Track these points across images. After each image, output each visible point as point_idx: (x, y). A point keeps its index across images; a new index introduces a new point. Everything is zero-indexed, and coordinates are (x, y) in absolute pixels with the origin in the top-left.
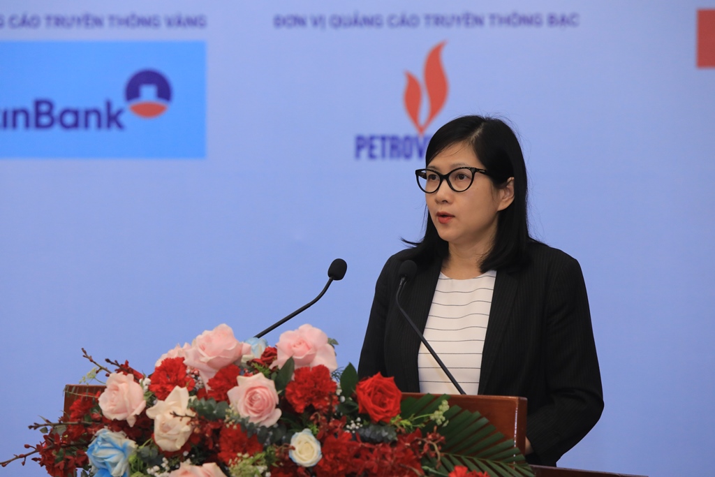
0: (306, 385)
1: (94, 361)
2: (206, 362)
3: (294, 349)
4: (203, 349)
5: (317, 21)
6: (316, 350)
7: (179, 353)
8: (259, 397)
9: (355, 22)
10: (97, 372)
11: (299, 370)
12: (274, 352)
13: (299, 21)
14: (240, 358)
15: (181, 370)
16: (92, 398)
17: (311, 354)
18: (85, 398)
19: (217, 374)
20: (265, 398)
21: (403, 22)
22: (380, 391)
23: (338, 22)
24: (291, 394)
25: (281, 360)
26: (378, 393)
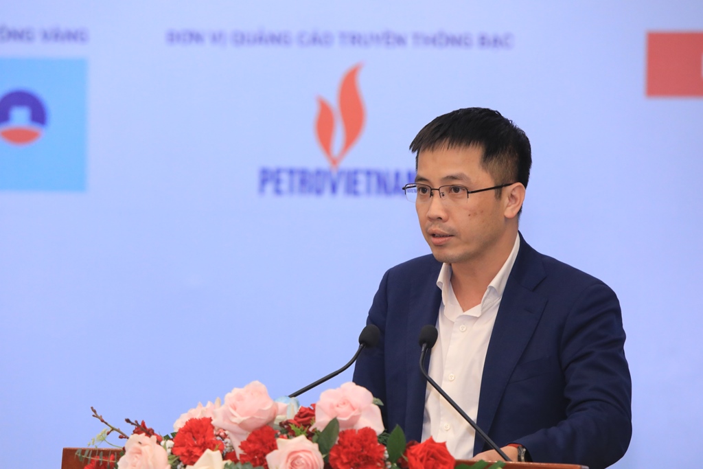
0: (352, 449)
1: (105, 421)
2: (238, 422)
3: (337, 409)
4: (235, 409)
5: (217, 38)
6: (360, 410)
7: (202, 412)
8: (303, 462)
9: (260, 39)
10: (108, 434)
11: (344, 433)
12: (310, 412)
13: (195, 37)
14: (274, 419)
15: (208, 432)
16: (106, 462)
17: (356, 415)
18: (98, 462)
19: (250, 436)
20: (309, 463)
21: (315, 40)
22: (432, 456)
23: (241, 39)
24: (335, 459)
25: (321, 421)
26: (432, 459)
